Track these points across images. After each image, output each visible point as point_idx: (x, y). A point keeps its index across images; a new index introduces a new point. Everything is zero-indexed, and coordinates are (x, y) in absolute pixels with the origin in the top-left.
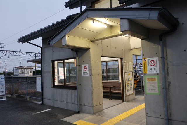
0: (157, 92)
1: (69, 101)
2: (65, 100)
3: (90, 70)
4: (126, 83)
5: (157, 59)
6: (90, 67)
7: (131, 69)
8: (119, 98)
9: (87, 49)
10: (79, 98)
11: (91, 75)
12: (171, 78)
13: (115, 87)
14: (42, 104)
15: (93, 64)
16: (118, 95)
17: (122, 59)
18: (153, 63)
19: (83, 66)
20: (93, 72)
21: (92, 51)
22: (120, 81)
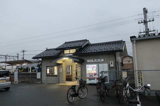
0: (80, 75)
1: (54, 80)
2: (52, 80)
3: (62, 70)
4: (73, 75)
5: (80, 68)
6: (62, 69)
7: (75, 70)
8: (71, 81)
9: (62, 64)
10: (59, 79)
11: (63, 72)
12: (83, 72)
13: (69, 77)
14: (41, 83)
15: (63, 68)
16: (70, 80)
17: (72, 66)
18: (79, 69)
19: (60, 69)
20: (63, 71)
21: (63, 64)
22: (71, 74)
